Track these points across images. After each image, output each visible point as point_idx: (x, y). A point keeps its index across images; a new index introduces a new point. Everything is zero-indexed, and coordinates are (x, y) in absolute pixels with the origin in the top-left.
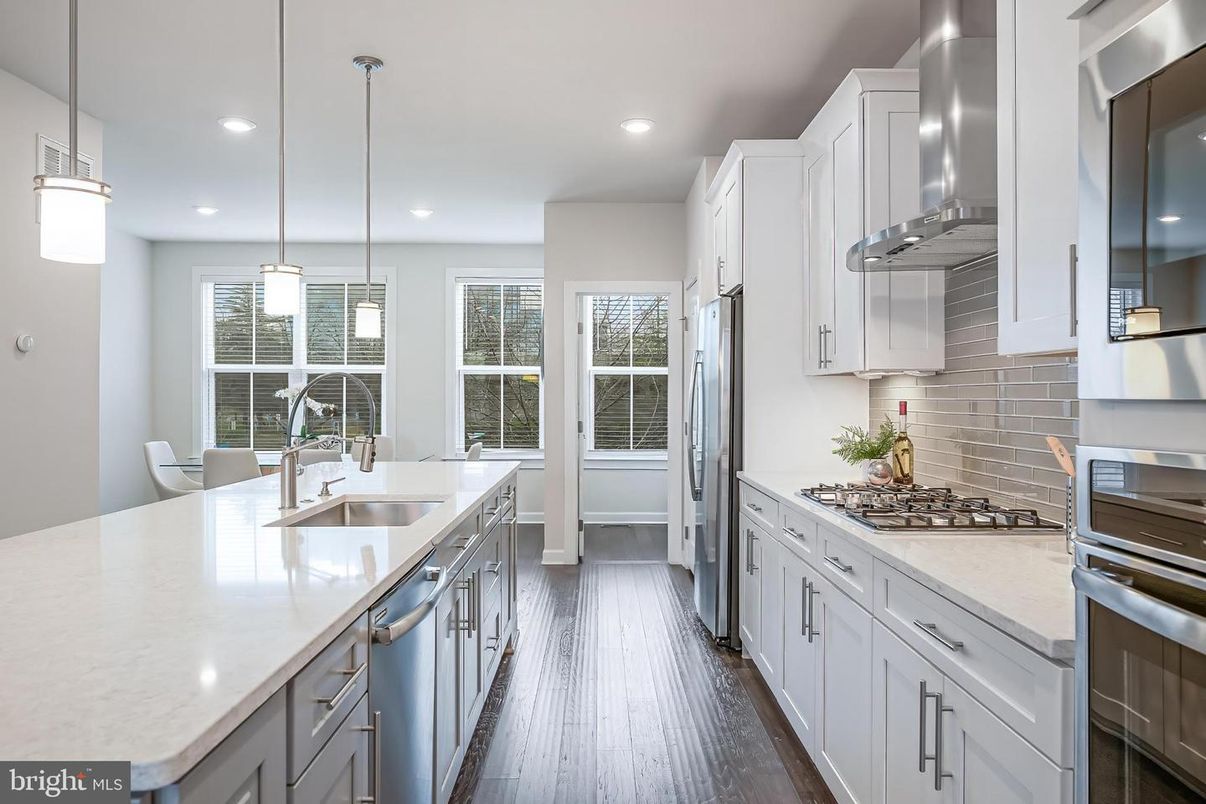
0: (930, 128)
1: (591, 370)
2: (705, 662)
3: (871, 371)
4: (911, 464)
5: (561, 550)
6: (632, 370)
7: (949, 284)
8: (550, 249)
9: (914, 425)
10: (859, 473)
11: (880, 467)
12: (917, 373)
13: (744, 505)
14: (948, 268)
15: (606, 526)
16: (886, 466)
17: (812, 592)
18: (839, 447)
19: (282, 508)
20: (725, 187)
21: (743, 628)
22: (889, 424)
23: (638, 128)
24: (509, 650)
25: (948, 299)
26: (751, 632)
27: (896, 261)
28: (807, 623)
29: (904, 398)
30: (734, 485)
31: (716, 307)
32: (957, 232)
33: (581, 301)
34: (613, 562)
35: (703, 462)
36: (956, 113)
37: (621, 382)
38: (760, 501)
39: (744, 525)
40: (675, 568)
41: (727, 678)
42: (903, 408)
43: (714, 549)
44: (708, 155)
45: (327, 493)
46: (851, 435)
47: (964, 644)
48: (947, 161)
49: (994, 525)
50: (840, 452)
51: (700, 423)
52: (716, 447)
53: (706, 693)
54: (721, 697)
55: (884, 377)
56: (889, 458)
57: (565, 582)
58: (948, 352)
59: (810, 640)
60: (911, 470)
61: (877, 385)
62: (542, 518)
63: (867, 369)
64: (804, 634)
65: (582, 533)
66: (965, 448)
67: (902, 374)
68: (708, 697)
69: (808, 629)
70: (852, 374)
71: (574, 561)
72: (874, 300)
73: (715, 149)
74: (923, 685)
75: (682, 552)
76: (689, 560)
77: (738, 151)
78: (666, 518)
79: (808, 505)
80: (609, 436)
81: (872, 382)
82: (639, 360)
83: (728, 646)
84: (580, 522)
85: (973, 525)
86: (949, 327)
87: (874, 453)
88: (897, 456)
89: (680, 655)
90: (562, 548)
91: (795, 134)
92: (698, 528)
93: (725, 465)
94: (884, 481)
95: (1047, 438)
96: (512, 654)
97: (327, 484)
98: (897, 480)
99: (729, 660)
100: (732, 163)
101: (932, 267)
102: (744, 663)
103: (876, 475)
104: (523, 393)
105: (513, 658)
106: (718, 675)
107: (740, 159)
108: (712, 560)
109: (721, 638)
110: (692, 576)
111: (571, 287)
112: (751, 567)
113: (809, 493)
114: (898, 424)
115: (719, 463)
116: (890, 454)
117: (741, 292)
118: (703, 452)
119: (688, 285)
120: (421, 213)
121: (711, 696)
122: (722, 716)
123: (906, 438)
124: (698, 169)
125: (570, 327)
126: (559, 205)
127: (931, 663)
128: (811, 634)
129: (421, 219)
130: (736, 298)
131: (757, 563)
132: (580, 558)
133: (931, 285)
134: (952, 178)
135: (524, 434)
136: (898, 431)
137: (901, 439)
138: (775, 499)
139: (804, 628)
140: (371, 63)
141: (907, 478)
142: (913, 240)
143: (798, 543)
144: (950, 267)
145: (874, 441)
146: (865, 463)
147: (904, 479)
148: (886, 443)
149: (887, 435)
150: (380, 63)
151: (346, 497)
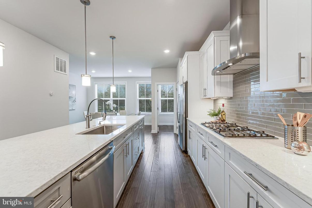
1: (160, 98)
2: (180, 155)
3: (216, 97)
4: (225, 117)
5: (155, 130)
6: (168, 99)
7: (234, 78)
8: (152, 78)
9: (226, 109)
10: (213, 119)
11: (218, 118)
12: (226, 98)
13: (188, 125)
14: (234, 74)
15: (163, 125)
16: (219, 118)
17: (205, 148)
18: (209, 114)
19: (86, 128)
20: (184, 62)
21: (188, 149)
22: (220, 108)
23: (167, 51)
24: (142, 152)
25: (234, 81)
26: (190, 150)
27: (224, 72)
28: (204, 155)
29: (223, 103)
30: (186, 120)
33: (158, 86)
34: (165, 133)
35: (180, 114)
37: (166, 101)
38: (192, 124)
39: (188, 129)
40: (175, 134)
41: (185, 160)
42: (223, 105)
43: (182, 130)
45: (100, 124)
46: (211, 111)
47: (268, 187)
50: (209, 115)
51: (179, 108)
52: (182, 111)
53: (181, 163)
54: (184, 165)
55: (217, 99)
57: (155, 137)
58: (234, 93)
59: (205, 160)
60: (225, 118)
61: (215, 101)
62: (151, 124)
63: (215, 97)
64: (203, 157)
65: (158, 127)
66: (237, 114)
67: (222, 98)
68: (181, 165)
69: (204, 156)
70: (210, 98)
71: (157, 132)
72: (217, 82)
73: (181, 55)
74: (249, 193)
75: (176, 131)
76: (177, 133)
77: (187, 54)
79: (203, 127)
80: (164, 110)
81: (214, 100)
82: (169, 97)
83: (185, 152)
84: (158, 125)
87: (216, 115)
88: (222, 115)
89: (176, 154)
91: (198, 50)
92: (179, 126)
94: (219, 121)
95: (278, 114)
96: (143, 153)
97: (100, 122)
99: (185, 155)
100: (185, 57)
101: (230, 74)
102: (188, 156)
103: (218, 120)
104: (148, 102)
105: (143, 154)
106: (183, 159)
107: (187, 56)
108: (182, 132)
109: (184, 151)
110: (178, 136)
111: (156, 84)
113: (203, 124)
114: (222, 108)
115: (183, 115)
118: (180, 113)
119: (177, 83)
120: (130, 71)
121: (182, 165)
122: (184, 170)
123: (224, 112)
125: (156, 91)
126: (154, 69)
127: (250, 186)
128: (205, 158)
130: (186, 83)
131: (191, 137)
132: (158, 132)
133: (230, 78)
135: (149, 110)
136: (222, 110)
137: (223, 112)
138: (196, 125)
139: (203, 156)
140: (113, 38)
141: (224, 121)
142: (231, 64)
143: (201, 135)
144: (235, 74)
145: (217, 112)
146: (215, 117)
147: (223, 121)
148: (219, 113)
149: (220, 111)
150: (115, 37)
151: (104, 124)
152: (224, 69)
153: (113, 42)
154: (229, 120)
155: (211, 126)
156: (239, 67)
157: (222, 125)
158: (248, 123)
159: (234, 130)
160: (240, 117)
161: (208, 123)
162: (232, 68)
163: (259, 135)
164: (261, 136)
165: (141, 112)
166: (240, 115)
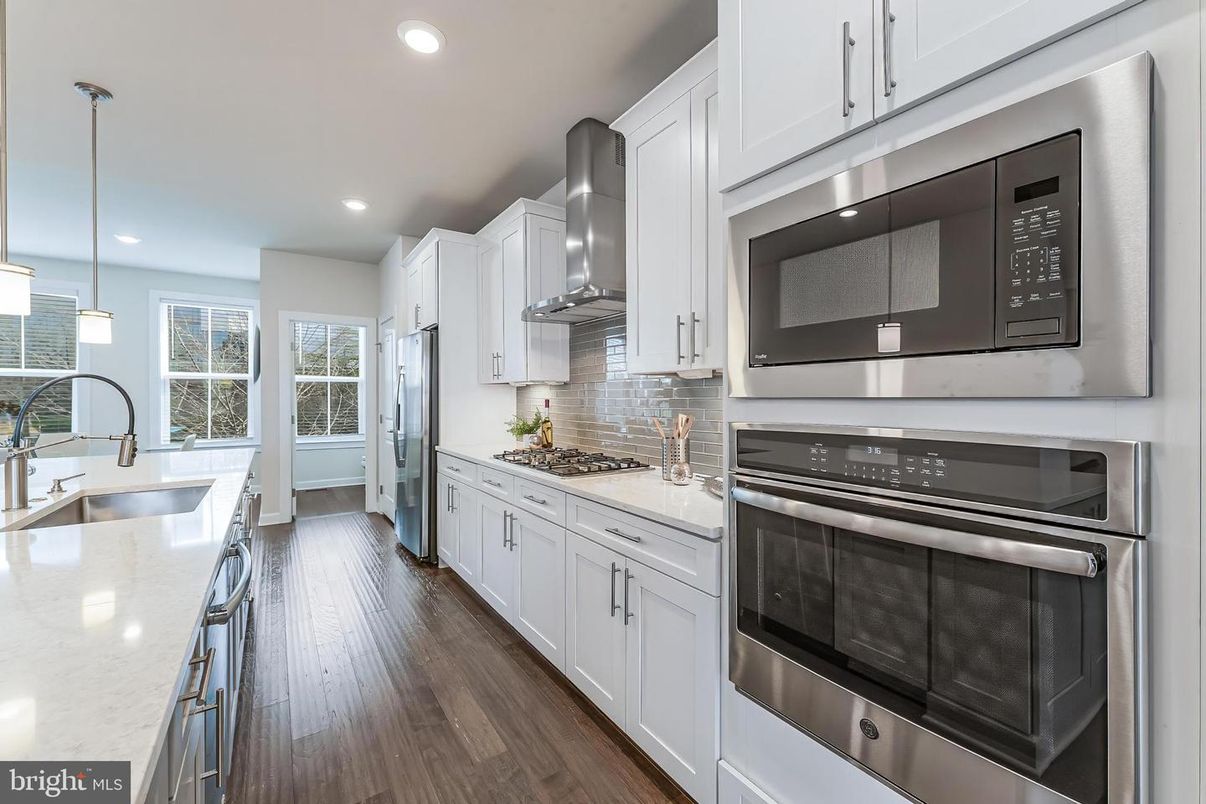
0: (572, 244)
1: (292, 378)
4: (551, 435)
6: (329, 379)
7: (572, 333)
9: (553, 414)
10: (527, 442)
11: (536, 439)
12: (553, 383)
13: (441, 467)
14: (572, 324)
15: (308, 491)
16: (538, 437)
17: (512, 520)
18: (511, 428)
19: (6, 510)
20: (421, 259)
21: (441, 549)
22: (539, 413)
23: (356, 206)
25: (571, 341)
26: (450, 550)
27: (553, 316)
28: (508, 538)
29: (547, 398)
30: (433, 455)
31: (419, 337)
32: (595, 304)
33: (294, 326)
35: (406, 440)
36: (590, 237)
38: (456, 463)
40: (372, 515)
42: (547, 403)
44: (403, 235)
45: (62, 490)
46: (514, 420)
47: (641, 537)
48: (585, 264)
49: (610, 469)
50: (512, 431)
55: (528, 386)
56: (539, 431)
58: (572, 372)
59: (511, 551)
60: (552, 439)
61: (521, 390)
64: (505, 546)
65: (295, 498)
66: (579, 425)
67: (543, 383)
69: (510, 542)
71: (289, 520)
72: (532, 339)
73: (415, 231)
74: (613, 565)
75: (379, 504)
76: (389, 508)
77: (435, 235)
78: (364, 480)
79: (501, 464)
81: (519, 389)
82: (335, 372)
83: (427, 562)
84: (293, 490)
85: (600, 469)
86: (572, 357)
87: (530, 430)
88: (544, 432)
90: (278, 511)
91: (473, 231)
93: (426, 443)
94: (538, 447)
97: (60, 481)
98: (544, 446)
99: (430, 571)
100: (430, 242)
101: (562, 322)
102: (442, 572)
103: (533, 443)
107: (435, 242)
109: (423, 558)
111: (284, 315)
112: (451, 507)
113: (501, 457)
114: (544, 412)
116: (541, 429)
117: (437, 328)
119: (382, 321)
120: (128, 240)
123: (549, 421)
124: (394, 242)
125: (286, 344)
126: (273, 252)
128: (512, 545)
129: (125, 243)
130: (433, 332)
131: (457, 505)
132: (293, 519)
133: (562, 333)
134: (588, 274)
136: (544, 418)
137: (546, 422)
138: (473, 462)
139: (506, 541)
140: (98, 93)
141: (550, 445)
142: (571, 305)
143: (496, 489)
144: (574, 323)
145: (530, 423)
146: (526, 437)
147: (547, 446)
148: (537, 424)
149: (538, 419)
150: (107, 94)
151: (82, 491)
152: (555, 311)
153: (94, 111)
154: (561, 441)
155: (523, 458)
156: (587, 311)
157: (549, 456)
158: (602, 446)
159: (579, 462)
160: (583, 433)
161: (511, 453)
162: (572, 312)
163: (626, 466)
164: (629, 467)
165: (197, 441)
166: (584, 426)
